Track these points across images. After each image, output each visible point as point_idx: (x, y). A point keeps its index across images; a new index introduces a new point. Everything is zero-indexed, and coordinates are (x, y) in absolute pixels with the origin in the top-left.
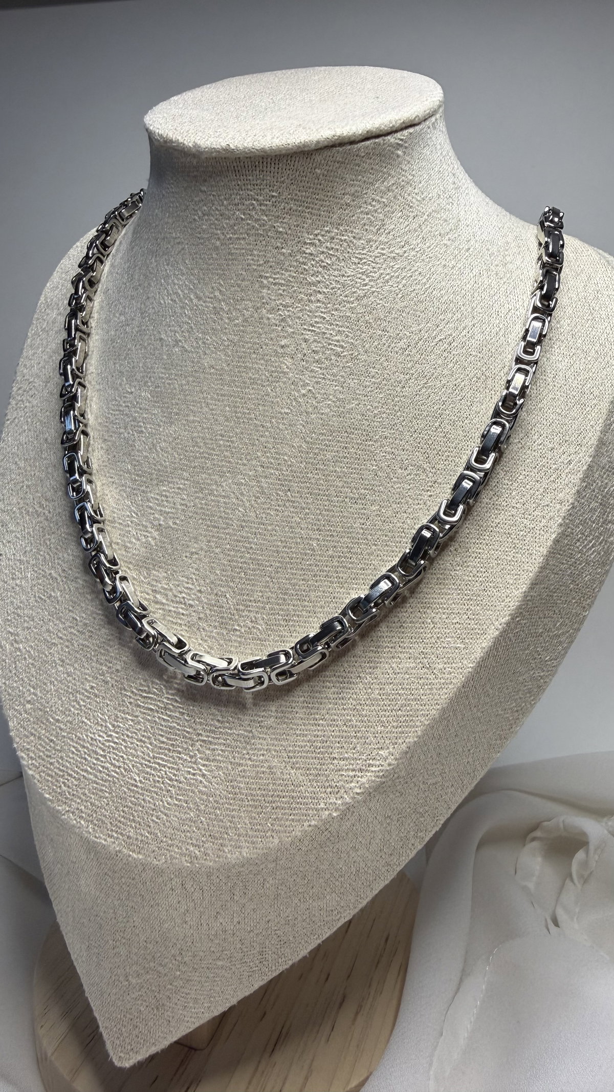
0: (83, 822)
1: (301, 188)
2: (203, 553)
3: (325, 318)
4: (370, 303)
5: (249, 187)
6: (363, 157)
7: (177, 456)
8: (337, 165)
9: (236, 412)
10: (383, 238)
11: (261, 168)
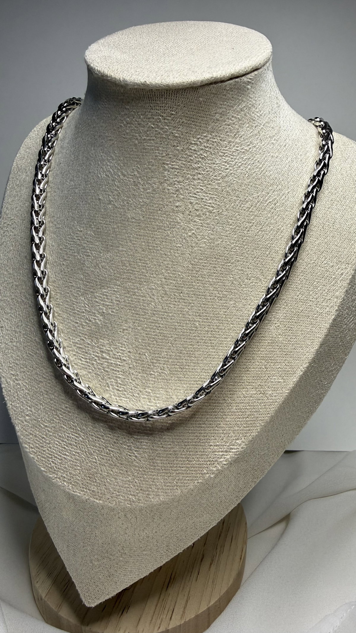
0: (65, 484)
1: (190, 110)
2: (131, 329)
3: (203, 189)
4: (229, 180)
5: (157, 108)
6: (228, 90)
7: (112, 271)
8: (212, 95)
9: (149, 246)
10: (237, 140)
11: (166, 96)
